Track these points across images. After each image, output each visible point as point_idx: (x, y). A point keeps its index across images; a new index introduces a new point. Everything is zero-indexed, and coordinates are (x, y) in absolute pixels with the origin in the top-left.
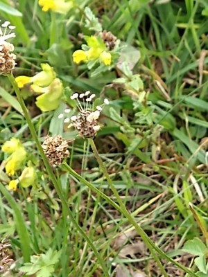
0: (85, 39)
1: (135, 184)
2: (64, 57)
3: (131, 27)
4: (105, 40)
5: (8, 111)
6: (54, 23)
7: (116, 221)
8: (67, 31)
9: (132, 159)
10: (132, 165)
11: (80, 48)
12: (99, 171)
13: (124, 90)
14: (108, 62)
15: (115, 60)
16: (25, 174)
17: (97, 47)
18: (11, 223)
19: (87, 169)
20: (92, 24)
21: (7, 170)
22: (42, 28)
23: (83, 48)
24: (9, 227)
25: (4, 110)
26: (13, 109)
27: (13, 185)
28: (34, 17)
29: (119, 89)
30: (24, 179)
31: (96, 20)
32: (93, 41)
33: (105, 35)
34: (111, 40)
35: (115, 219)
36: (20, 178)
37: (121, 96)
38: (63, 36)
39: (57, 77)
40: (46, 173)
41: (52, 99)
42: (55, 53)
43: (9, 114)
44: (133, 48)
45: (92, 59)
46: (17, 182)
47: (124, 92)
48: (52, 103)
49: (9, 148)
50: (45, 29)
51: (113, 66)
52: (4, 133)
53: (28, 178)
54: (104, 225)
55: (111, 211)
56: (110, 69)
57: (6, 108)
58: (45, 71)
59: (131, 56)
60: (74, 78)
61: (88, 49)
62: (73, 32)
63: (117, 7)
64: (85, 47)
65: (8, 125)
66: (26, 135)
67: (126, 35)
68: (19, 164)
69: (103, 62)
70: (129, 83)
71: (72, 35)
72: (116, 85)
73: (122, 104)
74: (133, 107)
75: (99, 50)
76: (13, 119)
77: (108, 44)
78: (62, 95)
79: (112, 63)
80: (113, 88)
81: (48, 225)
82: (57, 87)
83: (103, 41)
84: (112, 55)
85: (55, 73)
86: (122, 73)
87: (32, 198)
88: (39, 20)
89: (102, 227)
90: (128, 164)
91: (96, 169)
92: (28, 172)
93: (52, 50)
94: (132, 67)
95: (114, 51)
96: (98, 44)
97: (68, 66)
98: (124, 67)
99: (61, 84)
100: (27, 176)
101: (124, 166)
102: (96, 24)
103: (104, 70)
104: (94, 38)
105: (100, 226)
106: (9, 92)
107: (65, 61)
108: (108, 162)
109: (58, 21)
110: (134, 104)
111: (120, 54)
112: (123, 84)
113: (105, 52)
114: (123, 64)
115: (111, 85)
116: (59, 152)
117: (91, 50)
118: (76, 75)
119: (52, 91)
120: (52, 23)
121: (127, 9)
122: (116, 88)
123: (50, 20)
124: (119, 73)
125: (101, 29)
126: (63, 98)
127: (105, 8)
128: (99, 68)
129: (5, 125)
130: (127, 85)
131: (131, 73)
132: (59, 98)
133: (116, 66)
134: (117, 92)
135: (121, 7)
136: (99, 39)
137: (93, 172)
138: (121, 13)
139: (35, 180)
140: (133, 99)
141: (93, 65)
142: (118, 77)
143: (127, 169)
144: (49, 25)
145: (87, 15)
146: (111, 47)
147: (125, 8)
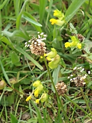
0: (70, 37)
1: (90, 101)
2: (59, 44)
3: (89, 31)
4: (79, 38)
5: (34, 67)
6: (55, 29)
7: (81, 117)
8: (60, 33)
9: (89, 90)
10: (89, 93)
11: (68, 41)
12: (74, 95)
13: (86, 60)
14: (80, 48)
15: (83, 47)
16: (43, 96)
17: (75, 41)
18: (36, 118)
19: (68, 94)
20: (73, 30)
21: (35, 94)
22: (49, 31)
23: (69, 41)
24: (35, 119)
25: (32, 67)
26: (36, 67)
27: (37, 101)
28: (46, 26)
29: (84, 59)
30: (42, 98)
31: (74, 29)
32: (74, 38)
33: (79, 36)
34: (82, 38)
35: (81, 116)
36: (41, 98)
37: (84, 62)
38: (59, 35)
39: (58, 54)
40: (51, 96)
41: (55, 63)
42: (55, 42)
43: (34, 69)
44: (90, 41)
45: (73, 46)
46: (39, 100)
47: (86, 61)
48: (55, 65)
49: (36, 84)
50: (51, 31)
51: (82, 49)
52: (33, 78)
53: (44, 98)
54: (76, 119)
55: (79, 113)
56: (80, 50)
57: (33, 66)
58: (53, 51)
59: (89, 44)
60: (63, 54)
61: (71, 42)
62: (63, 33)
63: (83, 22)
64: (70, 41)
65: (34, 74)
66: (42, 78)
67: (86, 35)
68: (40, 92)
69: (78, 48)
70: (89, 57)
71: (62, 34)
72: (82, 57)
73: (85, 66)
74: (90, 67)
75: (76, 42)
76: (36, 71)
77: (80, 39)
78: (60, 62)
79: (82, 48)
80: (81, 59)
81: (51, 119)
82: (57, 58)
83: (78, 38)
84: (82, 44)
85: (57, 52)
86: (86, 52)
87: (45, 107)
88: (48, 28)
89: (75, 120)
90: (87, 92)
91: (73, 94)
92: (44, 95)
93: (54, 41)
94: (90, 50)
95: (83, 43)
96: (76, 39)
97: (61, 48)
98: (87, 50)
99: (59, 57)
100: (44, 97)
101: (85, 93)
102: (74, 31)
103: (78, 51)
104: (74, 37)
105: (74, 120)
106: (35, 59)
107: (59, 46)
108: (78, 92)
109: (57, 28)
110: (90, 66)
111: (85, 44)
112: (85, 57)
113: (79, 43)
114: (86, 48)
115: (80, 57)
116: (63, 90)
117: (73, 42)
118: (64, 52)
119: (55, 60)
120: (54, 29)
121: (87, 24)
122: (82, 59)
123: (53, 28)
124: (84, 52)
125: (77, 33)
126: (60, 63)
127: (77, 23)
128: (76, 50)
129: (33, 74)
130: (87, 57)
131: (90, 52)
132: (58, 63)
133: (83, 49)
134: (83, 60)
135: (85, 23)
136: (76, 37)
137: (72, 96)
138: (84, 25)
139: (47, 99)
140: (90, 64)
141: (74, 49)
142: (83, 54)
143: (86, 95)
144: (53, 30)
145: (71, 26)
146: (81, 41)
147: (86, 23)
